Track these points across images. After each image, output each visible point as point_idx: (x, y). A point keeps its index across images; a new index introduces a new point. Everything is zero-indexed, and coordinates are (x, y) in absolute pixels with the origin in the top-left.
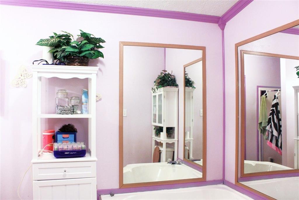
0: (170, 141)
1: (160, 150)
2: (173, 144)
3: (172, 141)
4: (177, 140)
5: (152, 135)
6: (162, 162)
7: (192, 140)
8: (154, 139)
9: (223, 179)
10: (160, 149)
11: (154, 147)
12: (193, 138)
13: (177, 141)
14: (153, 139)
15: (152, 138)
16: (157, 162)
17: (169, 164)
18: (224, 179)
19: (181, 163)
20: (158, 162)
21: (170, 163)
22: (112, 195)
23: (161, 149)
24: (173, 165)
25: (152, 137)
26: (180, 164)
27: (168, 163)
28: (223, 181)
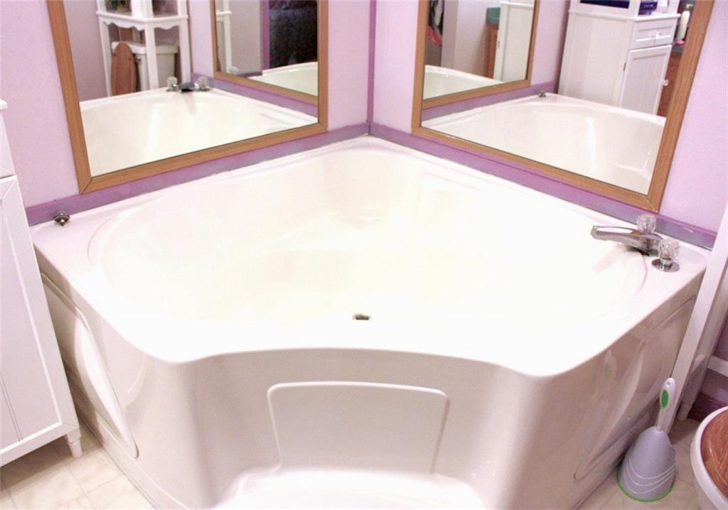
0: (165, 22)
1: (134, 55)
2: (175, 30)
3: (172, 21)
4: (187, 16)
5: (96, 9)
6: (148, 88)
7: (228, 15)
8: (104, 23)
9: (367, 121)
10: (134, 51)
11: (107, 46)
12: (230, 10)
13: (186, 22)
14: (101, 20)
15: (98, 19)
16: (129, 92)
17: (172, 94)
18: (372, 121)
19: (207, 87)
20: (134, 92)
21: (174, 89)
22: (61, 220)
23: (136, 49)
24: (186, 95)
25: (97, 16)
26: (206, 90)
27: (168, 91)
28: (369, 128)
